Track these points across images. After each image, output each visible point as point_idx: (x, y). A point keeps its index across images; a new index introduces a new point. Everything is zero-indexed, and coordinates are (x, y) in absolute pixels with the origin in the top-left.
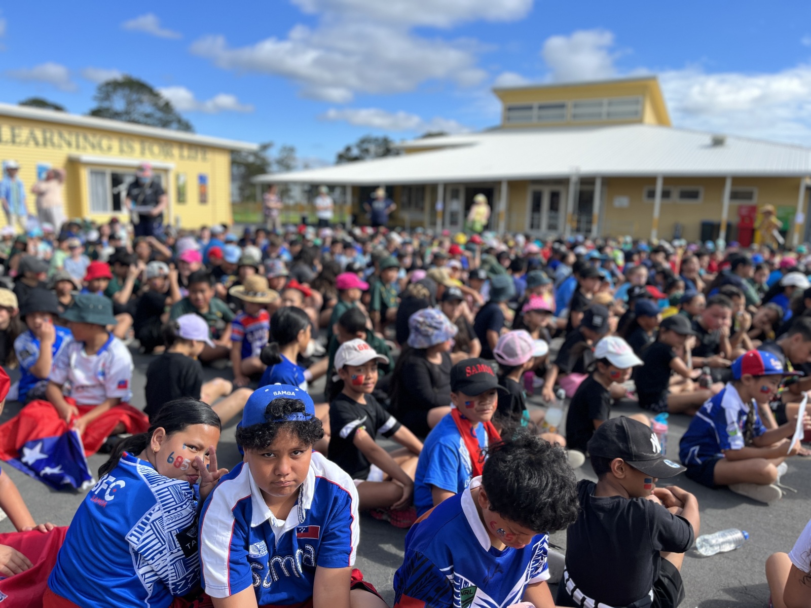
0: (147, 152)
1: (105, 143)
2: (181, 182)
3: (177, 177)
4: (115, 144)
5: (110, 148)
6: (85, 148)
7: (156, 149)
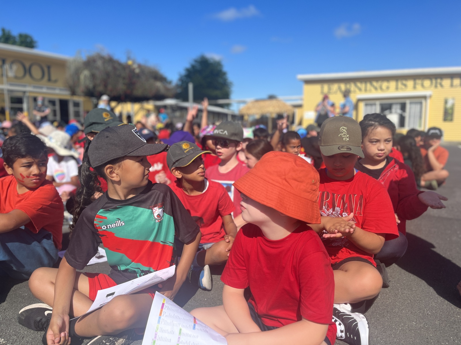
0: (419, 87)
1: (385, 84)
2: (449, 105)
3: (446, 102)
4: (393, 84)
5: (388, 88)
6: (370, 91)
7: (427, 83)
